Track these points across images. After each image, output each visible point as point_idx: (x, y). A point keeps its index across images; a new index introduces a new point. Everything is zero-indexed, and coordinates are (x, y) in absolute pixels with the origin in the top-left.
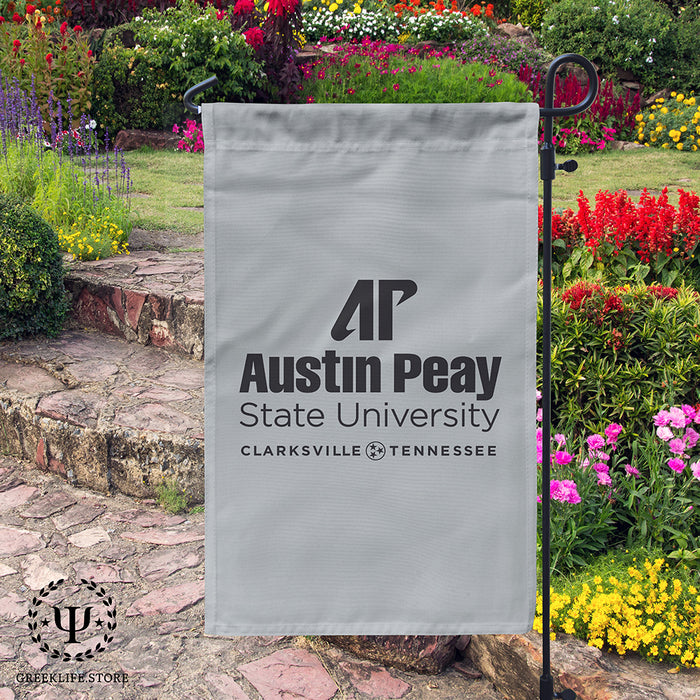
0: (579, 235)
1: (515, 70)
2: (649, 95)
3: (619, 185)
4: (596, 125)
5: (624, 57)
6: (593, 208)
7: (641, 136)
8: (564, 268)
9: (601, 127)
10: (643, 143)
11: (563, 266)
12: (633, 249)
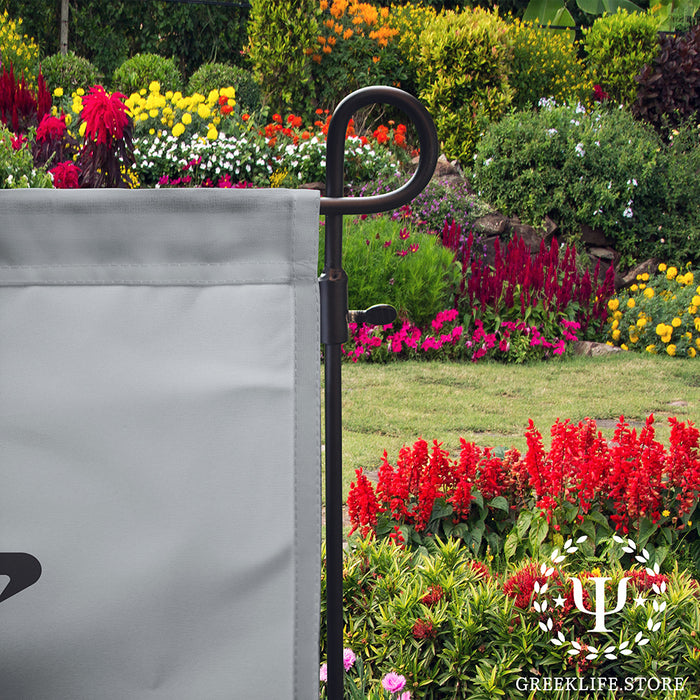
0: (528, 490)
1: (437, 229)
2: (627, 269)
3: (585, 411)
4: (552, 316)
5: (592, 208)
6: (547, 448)
7: (616, 333)
8: (507, 543)
9: (559, 319)
10: (619, 346)
11: (505, 539)
12: (606, 512)
